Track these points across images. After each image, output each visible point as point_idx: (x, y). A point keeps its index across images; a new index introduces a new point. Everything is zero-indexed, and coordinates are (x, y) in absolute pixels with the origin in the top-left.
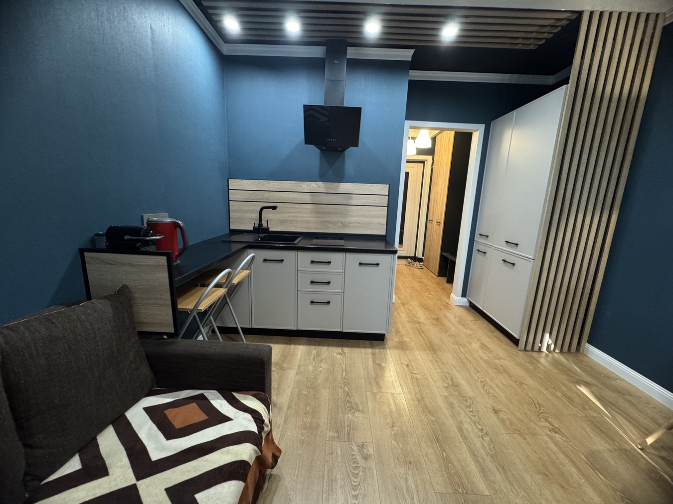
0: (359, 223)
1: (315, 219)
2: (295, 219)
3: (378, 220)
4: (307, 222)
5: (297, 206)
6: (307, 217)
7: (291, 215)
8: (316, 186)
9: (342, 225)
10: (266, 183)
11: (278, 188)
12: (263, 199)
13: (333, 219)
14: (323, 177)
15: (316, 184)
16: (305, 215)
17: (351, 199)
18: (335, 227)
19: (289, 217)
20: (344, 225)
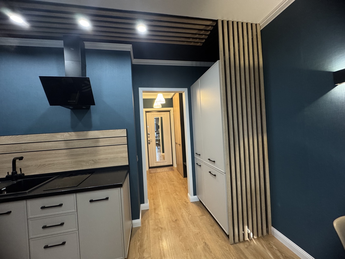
0: (107, 159)
1: (70, 160)
2: (52, 162)
3: (121, 155)
4: (63, 164)
5: (54, 152)
6: (63, 160)
7: (48, 160)
8: (68, 135)
9: (93, 162)
10: (23, 137)
11: (35, 140)
12: (21, 150)
13: (85, 158)
14: (74, 128)
15: (69, 134)
16: (60, 159)
17: (98, 142)
18: (88, 164)
19: (46, 161)
20: (95, 162)
